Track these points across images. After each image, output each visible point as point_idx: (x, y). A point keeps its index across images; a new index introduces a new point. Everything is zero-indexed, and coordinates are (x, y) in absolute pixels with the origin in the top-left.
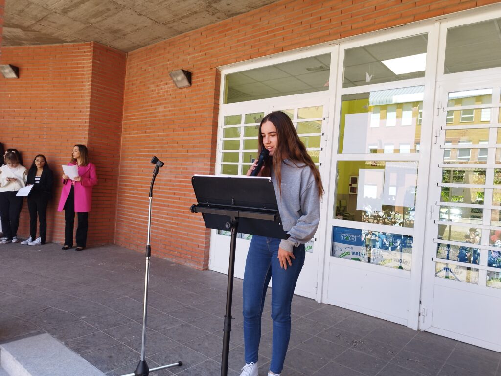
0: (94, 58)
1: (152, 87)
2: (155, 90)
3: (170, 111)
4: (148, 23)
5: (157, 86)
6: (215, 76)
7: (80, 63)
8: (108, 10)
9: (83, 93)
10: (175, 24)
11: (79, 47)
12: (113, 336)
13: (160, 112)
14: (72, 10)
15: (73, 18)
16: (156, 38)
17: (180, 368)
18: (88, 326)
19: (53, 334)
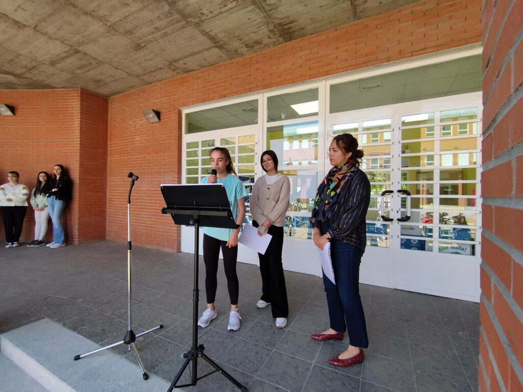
0: (81, 101)
1: (130, 122)
2: (132, 125)
3: (145, 140)
4: (124, 75)
5: (134, 122)
6: (178, 115)
7: (70, 105)
8: (91, 64)
9: (74, 127)
10: (145, 77)
11: (69, 92)
12: (106, 312)
13: (137, 141)
14: (59, 63)
15: (60, 69)
16: (131, 87)
17: (162, 330)
18: (85, 307)
19: (52, 318)
